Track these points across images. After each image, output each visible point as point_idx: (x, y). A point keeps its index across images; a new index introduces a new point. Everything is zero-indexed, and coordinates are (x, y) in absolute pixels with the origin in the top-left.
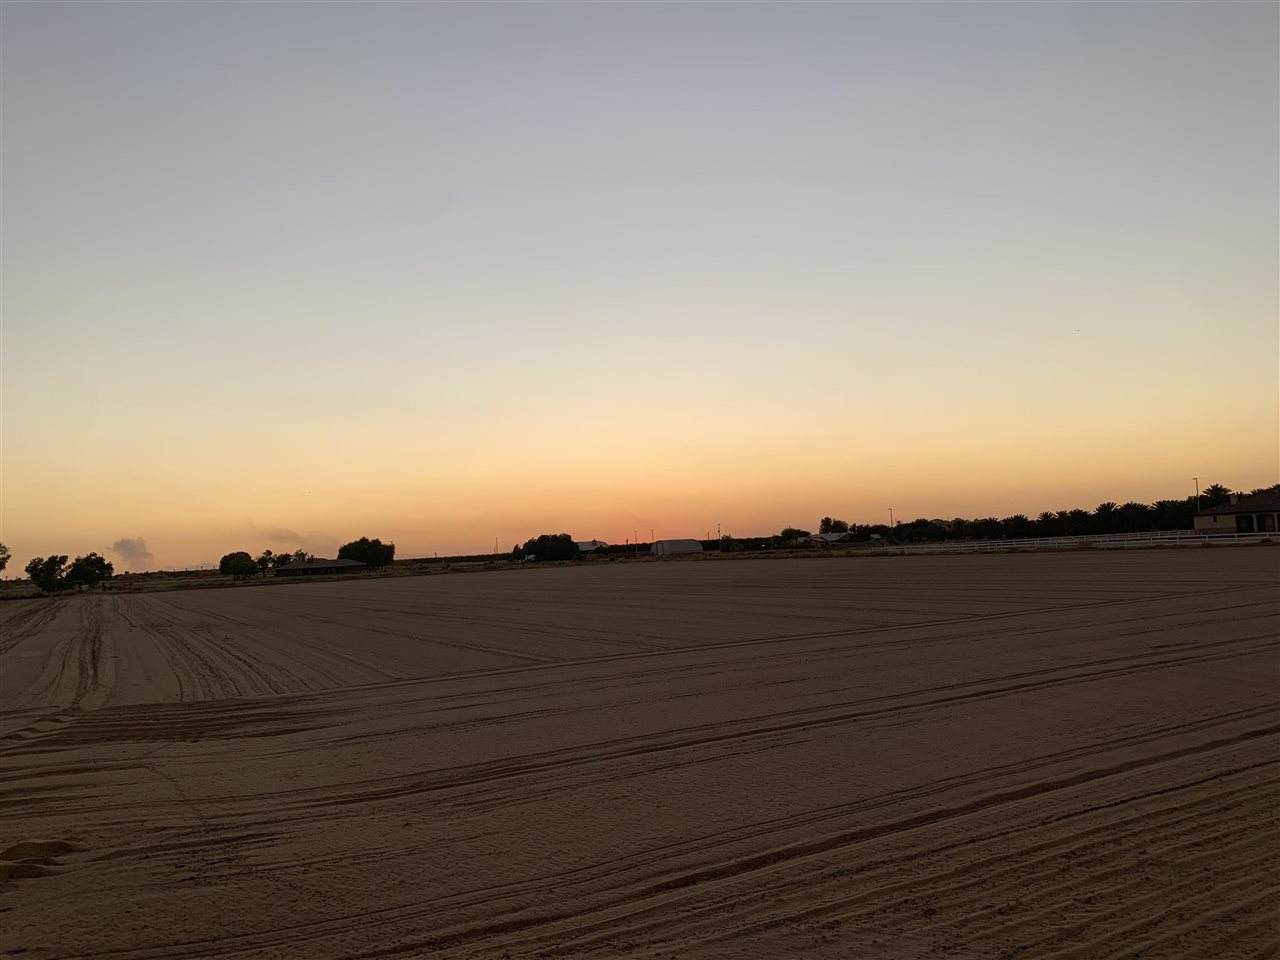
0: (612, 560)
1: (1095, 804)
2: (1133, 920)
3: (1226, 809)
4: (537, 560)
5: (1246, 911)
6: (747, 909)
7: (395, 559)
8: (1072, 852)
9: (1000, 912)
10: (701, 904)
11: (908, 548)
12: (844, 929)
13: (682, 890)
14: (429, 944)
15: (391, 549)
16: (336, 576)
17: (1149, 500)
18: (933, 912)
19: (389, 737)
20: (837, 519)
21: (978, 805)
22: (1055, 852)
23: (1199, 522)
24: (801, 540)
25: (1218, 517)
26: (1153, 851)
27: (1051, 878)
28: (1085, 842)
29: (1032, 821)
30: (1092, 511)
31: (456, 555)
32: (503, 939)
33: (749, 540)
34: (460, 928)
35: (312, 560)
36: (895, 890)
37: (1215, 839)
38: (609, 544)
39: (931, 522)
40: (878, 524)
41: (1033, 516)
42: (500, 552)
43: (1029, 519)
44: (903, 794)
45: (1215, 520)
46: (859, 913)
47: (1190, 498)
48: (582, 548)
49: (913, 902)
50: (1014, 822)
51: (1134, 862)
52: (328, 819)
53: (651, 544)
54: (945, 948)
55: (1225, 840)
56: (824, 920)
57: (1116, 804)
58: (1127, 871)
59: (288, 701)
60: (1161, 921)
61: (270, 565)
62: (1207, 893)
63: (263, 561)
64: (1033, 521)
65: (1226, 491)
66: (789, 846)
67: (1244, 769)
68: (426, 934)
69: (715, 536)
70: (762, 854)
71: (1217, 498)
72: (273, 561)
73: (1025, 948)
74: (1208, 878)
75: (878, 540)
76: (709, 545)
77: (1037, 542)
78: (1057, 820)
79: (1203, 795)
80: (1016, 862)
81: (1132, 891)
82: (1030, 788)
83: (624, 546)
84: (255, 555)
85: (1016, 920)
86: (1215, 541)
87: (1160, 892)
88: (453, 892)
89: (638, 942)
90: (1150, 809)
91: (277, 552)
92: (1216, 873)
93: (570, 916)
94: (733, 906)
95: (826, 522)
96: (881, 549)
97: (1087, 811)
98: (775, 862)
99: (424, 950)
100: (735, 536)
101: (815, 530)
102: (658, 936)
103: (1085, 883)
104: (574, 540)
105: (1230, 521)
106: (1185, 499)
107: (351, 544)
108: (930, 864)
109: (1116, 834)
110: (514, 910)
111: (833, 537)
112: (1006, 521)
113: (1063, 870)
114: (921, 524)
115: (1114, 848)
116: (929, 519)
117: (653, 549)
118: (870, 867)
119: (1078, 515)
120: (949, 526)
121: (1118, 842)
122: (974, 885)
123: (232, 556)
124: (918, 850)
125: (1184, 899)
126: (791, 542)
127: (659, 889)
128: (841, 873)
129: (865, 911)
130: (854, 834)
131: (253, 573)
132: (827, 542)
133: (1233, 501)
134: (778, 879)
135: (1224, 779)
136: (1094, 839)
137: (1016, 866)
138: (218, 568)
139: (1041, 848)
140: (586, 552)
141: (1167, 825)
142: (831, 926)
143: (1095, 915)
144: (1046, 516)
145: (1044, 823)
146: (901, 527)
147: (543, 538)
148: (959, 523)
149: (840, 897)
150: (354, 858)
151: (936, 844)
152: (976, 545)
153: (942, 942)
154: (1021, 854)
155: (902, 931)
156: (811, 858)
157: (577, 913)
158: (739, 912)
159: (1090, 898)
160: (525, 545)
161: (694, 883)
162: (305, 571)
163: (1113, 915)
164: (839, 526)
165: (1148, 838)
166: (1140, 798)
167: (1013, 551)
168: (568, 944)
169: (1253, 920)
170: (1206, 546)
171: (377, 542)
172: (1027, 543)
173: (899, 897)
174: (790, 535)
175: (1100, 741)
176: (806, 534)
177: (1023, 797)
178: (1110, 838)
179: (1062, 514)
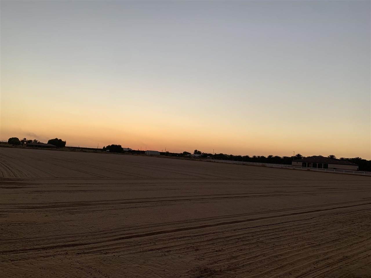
0: (133, 154)
1: (249, 227)
2: (251, 255)
3: (283, 231)
4: (110, 152)
5: (281, 255)
6: (145, 245)
7: (66, 146)
8: (240, 238)
9: (216, 251)
10: (131, 243)
11: (216, 161)
12: (171, 253)
13: (127, 239)
14: (42, 248)
15: (65, 143)
16: (46, 149)
17: (282, 156)
18: (198, 250)
19: (48, 192)
20: (199, 151)
21: (218, 225)
22: (235, 237)
23: (293, 163)
24: (188, 155)
25: (298, 163)
26: (261, 239)
27: (233, 244)
28: (244, 235)
29: (231, 229)
30: (267, 157)
31: (85, 147)
32: (67, 248)
33: (174, 153)
34: (55, 245)
35: (39, 143)
36: (189, 244)
37: (278, 237)
38: (133, 150)
39: (224, 155)
40: (210, 153)
41: (251, 156)
42: (99, 148)
43: (250, 157)
44: (198, 220)
45: (297, 163)
46: (177, 249)
47: (292, 157)
48: (124, 150)
49: (193, 247)
50: (227, 230)
51: (256, 241)
52: (21, 212)
53: (145, 151)
54: (198, 259)
55: (280, 238)
56: (166, 250)
57: (255, 227)
58: (253, 243)
59: (19, 180)
60: (258, 256)
61: (25, 143)
62: (272, 250)
63: (23, 141)
64: (251, 158)
65: (301, 156)
66: (162, 230)
67: (289, 222)
68: (43, 246)
69: (164, 151)
70: (154, 232)
71: (298, 157)
72: (26, 141)
73: (221, 260)
74: (274, 247)
75: (209, 158)
76: (162, 154)
77: (251, 163)
78: (238, 230)
79: (278, 227)
80: (224, 239)
81: (253, 248)
82: (233, 222)
83: (137, 151)
84: (21, 139)
85: (220, 253)
86: (296, 168)
87: (260, 249)
88: (55, 235)
89: (109, 252)
90: (263, 229)
91: (28, 139)
92: (276, 246)
93: (90, 244)
94: (141, 245)
95: (196, 151)
96: (209, 160)
97: (246, 228)
98: (157, 234)
99: (40, 250)
100: (170, 152)
101: (192, 153)
102: (116, 251)
103: (242, 246)
104: (122, 147)
105: (301, 164)
106: (291, 157)
107: (52, 140)
108: (201, 238)
109: (252, 234)
110: (73, 241)
111: (197, 155)
112: (244, 157)
113: (236, 242)
114: (221, 155)
115: (251, 238)
116: (224, 154)
117: (146, 153)
118: (183, 237)
119: (263, 157)
120: (229, 156)
121: (253, 236)
122: (211, 244)
123: (13, 138)
124: (198, 234)
125: (266, 251)
126: (185, 155)
127: (120, 239)
128: (175, 238)
129: (179, 248)
130: (181, 229)
131: (19, 145)
132: (195, 157)
133: (302, 159)
134: (156, 239)
135: (284, 224)
136: (246, 235)
137: (224, 240)
138: (7, 142)
139: (232, 236)
140: (125, 151)
141: (267, 233)
142: (168, 252)
143: (242, 253)
144: (254, 157)
145: (235, 230)
146: (216, 155)
147: (113, 145)
148: (231, 156)
149: (173, 244)
150: (26, 223)
151: (204, 233)
152: (235, 162)
153: (198, 257)
154: (226, 237)
155: (188, 254)
156: (167, 234)
157: (93, 243)
158: (142, 246)
159: (241, 249)
160: (107, 147)
161: (131, 238)
162: (36, 146)
163: (246, 254)
164: (199, 153)
165: (261, 236)
166: (261, 226)
167: (244, 164)
168: (87, 251)
169: (282, 257)
170: (294, 169)
171: (60, 140)
172: (248, 163)
173: (190, 245)
174: (185, 153)
175: (254, 212)
176: (190, 154)
177: (231, 224)
178: (250, 235)
179: (259, 157)
